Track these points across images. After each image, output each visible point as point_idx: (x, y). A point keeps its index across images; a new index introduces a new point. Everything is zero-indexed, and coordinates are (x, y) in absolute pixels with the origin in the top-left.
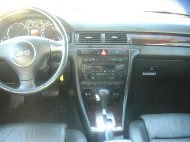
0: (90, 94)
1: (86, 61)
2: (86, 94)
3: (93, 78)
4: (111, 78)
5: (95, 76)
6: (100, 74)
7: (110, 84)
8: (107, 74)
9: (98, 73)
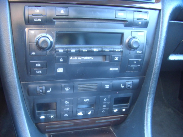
0: (52, 117)
1: (37, 16)
2: (42, 117)
3: (60, 70)
4: (111, 69)
5: (66, 64)
6: (80, 58)
7: (107, 87)
8: (99, 59)
9: (74, 55)
